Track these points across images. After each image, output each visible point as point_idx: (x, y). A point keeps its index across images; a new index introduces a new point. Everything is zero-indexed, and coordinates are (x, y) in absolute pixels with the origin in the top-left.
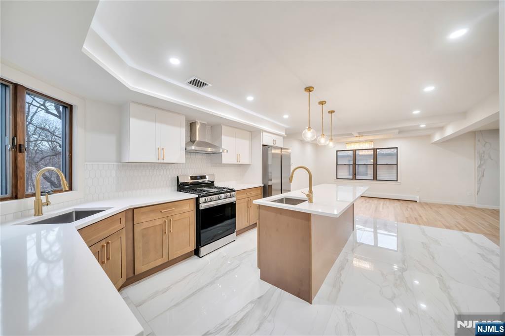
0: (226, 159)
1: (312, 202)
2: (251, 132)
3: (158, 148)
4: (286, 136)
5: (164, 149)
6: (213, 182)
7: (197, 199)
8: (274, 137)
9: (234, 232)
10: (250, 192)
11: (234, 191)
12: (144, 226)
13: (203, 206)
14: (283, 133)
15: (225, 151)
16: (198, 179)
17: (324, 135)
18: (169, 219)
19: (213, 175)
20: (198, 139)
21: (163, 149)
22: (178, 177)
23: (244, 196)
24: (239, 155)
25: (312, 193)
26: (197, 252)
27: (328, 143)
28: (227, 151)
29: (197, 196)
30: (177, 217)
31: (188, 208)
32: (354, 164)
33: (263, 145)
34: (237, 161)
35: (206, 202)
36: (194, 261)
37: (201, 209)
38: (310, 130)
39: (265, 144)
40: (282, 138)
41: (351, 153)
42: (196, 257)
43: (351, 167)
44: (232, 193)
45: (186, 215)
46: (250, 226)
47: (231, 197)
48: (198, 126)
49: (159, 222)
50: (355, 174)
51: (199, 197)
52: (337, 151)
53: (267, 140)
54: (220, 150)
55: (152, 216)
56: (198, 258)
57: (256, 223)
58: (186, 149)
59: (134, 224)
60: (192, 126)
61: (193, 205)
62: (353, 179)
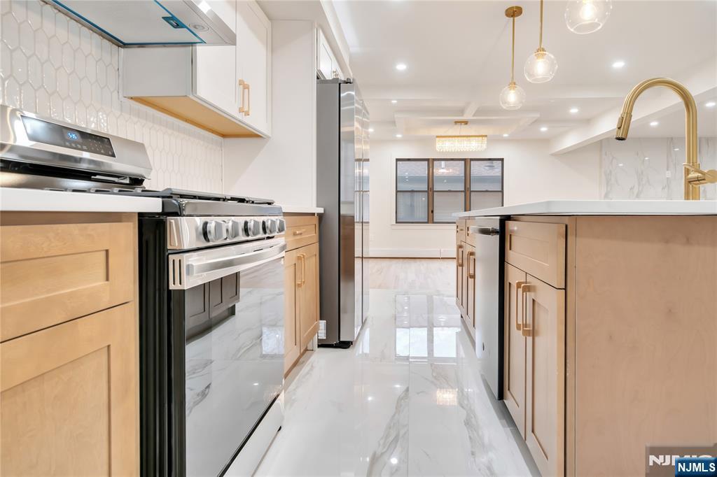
2: (270, 19)
6: (136, 180)
8: (336, 65)
23: (290, 240)
24: (247, 87)
32: (430, 192)
33: (318, 77)
34: (241, 111)
50: (432, 212)
52: (397, 160)
62: (428, 223)
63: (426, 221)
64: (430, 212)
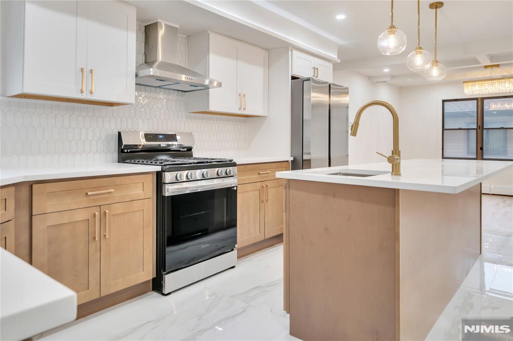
0: (217, 101)
1: (399, 175)
2: (267, 50)
3: (82, 70)
4: (339, 61)
5: (94, 72)
6: (190, 149)
7: (159, 176)
8: (316, 62)
9: (232, 250)
10: (265, 170)
11: (234, 165)
12: (52, 220)
13: (170, 190)
14: (334, 56)
15: (215, 84)
16: (161, 140)
17: (420, 48)
18: (102, 212)
19: (190, 134)
20: (160, 57)
21: (91, 71)
22: (119, 134)
23: (255, 177)
24: (244, 95)
25: (399, 155)
26: (157, 285)
27: (428, 66)
28: (220, 85)
29: (159, 168)
30: (118, 209)
31: (142, 191)
32: (481, 128)
33: (293, 78)
34: (240, 109)
35: (177, 181)
36: (153, 300)
37: (167, 194)
38: (393, 33)
39: (296, 74)
40: (330, 65)
41: (472, 106)
42: (155, 294)
43: (473, 134)
44: (229, 169)
45: (137, 205)
46: (265, 240)
47: (228, 176)
48: (161, 32)
49: (81, 216)
50: (482, 149)
51: (163, 171)
52: (444, 101)
53: (301, 66)
54: (205, 82)
55: (68, 202)
56: (161, 295)
57: (282, 234)
58: (136, 76)
59: (31, 215)
60: (148, 31)
61: (151, 186)
62: (476, 159)
63: (475, 157)
64: (479, 149)
